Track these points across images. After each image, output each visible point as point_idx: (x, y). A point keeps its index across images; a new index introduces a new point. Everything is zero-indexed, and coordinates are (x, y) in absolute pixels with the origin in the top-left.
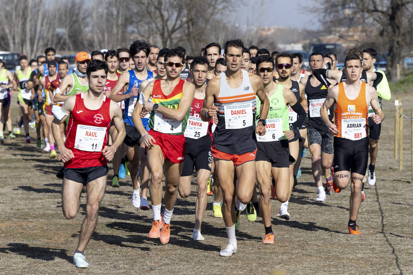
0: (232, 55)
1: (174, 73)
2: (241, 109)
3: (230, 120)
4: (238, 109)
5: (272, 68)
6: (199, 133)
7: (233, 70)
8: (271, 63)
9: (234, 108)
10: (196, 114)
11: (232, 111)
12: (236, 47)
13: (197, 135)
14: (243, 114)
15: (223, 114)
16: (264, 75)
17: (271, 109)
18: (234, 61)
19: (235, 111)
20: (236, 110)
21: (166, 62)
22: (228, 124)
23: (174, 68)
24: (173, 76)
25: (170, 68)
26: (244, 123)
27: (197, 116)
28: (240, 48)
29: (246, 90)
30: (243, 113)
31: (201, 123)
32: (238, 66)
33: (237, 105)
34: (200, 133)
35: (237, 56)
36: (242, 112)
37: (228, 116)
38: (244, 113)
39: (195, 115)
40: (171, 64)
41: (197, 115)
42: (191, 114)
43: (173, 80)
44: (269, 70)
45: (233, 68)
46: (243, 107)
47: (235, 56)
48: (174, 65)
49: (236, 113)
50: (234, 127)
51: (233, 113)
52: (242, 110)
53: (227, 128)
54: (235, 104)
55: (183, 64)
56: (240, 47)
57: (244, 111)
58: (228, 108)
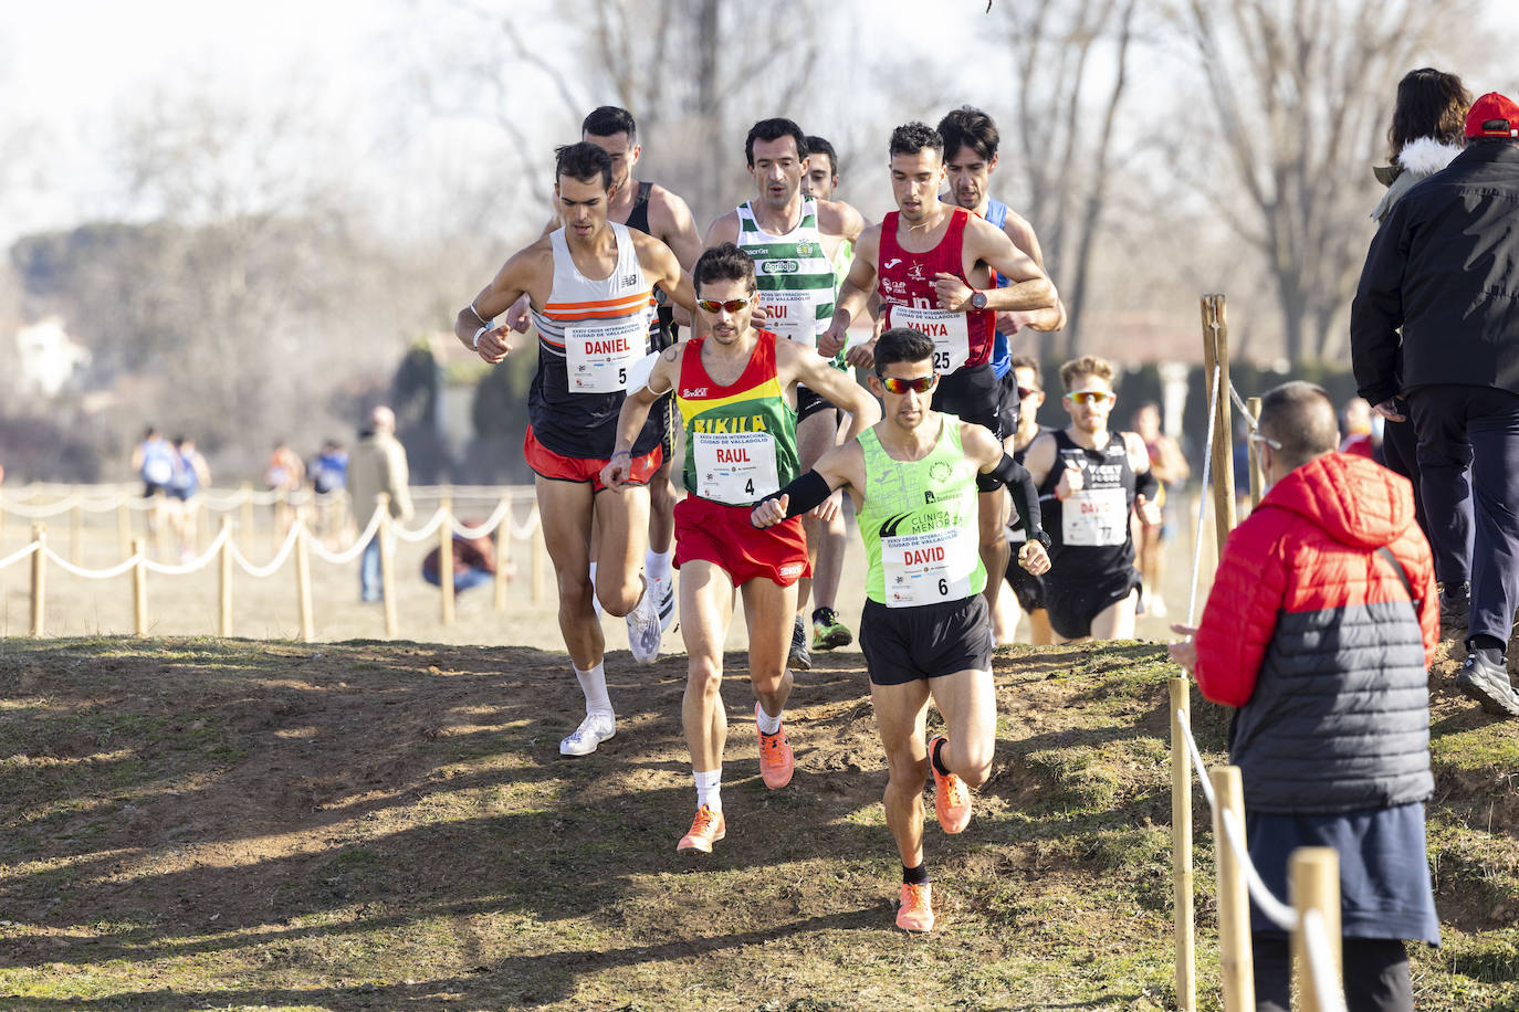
3: (582, 368)
4: (607, 339)
6: (945, 354)
9: (593, 335)
10: (920, 301)
11: (587, 343)
13: (941, 363)
14: (618, 350)
15: (563, 349)
17: (930, 499)
19: (597, 343)
20: (600, 340)
22: (577, 377)
26: (622, 379)
27: (924, 307)
29: (630, 284)
30: (620, 348)
31: (943, 326)
33: (604, 328)
34: (947, 354)
36: (618, 345)
37: (575, 357)
38: (623, 347)
39: (918, 302)
41: (924, 303)
42: (906, 301)
46: (617, 332)
49: (600, 350)
50: (592, 386)
51: (591, 349)
52: (618, 341)
53: (573, 388)
54: (587, 326)
57: (622, 342)
58: (577, 334)
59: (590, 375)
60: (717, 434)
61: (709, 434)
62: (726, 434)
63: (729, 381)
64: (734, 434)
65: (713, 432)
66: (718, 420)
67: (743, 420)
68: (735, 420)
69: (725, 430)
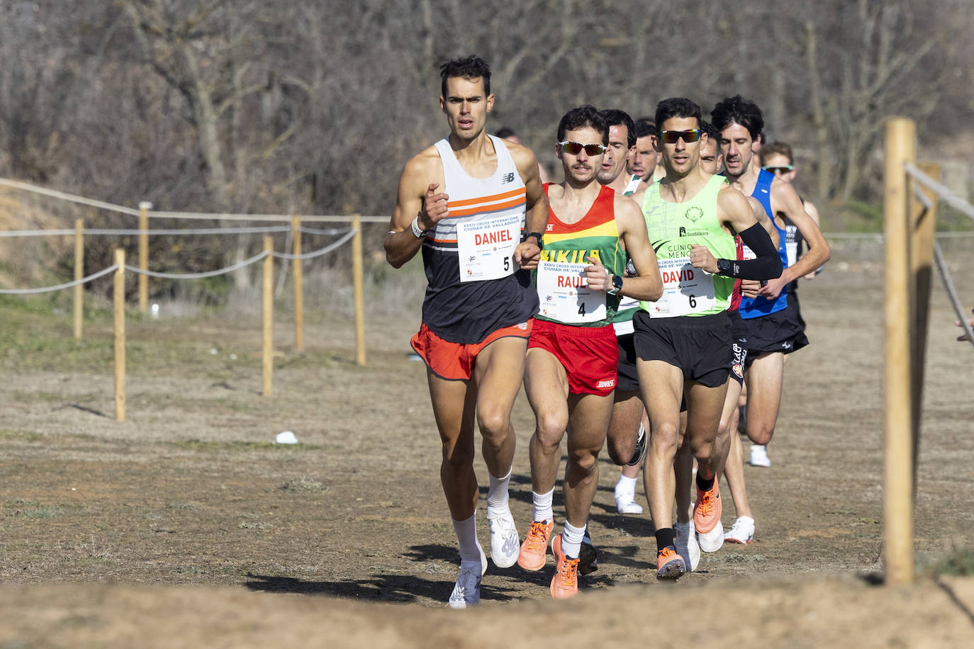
0: (458, 100)
1: (583, 170)
2: (500, 229)
3: (472, 258)
4: (493, 230)
5: (695, 130)
7: (465, 136)
8: (695, 119)
9: (481, 228)
11: (476, 236)
12: (467, 79)
14: (503, 240)
15: (455, 245)
16: (677, 150)
17: (683, 233)
18: (462, 114)
19: (485, 235)
20: (488, 232)
21: (563, 143)
22: (468, 268)
23: (583, 159)
24: (582, 177)
25: (571, 159)
26: (506, 265)
28: (476, 80)
29: (510, 181)
30: (504, 238)
32: (475, 125)
33: (490, 220)
35: (469, 100)
36: (502, 236)
37: (466, 250)
38: (506, 238)
40: (575, 148)
43: (580, 188)
44: (688, 136)
45: (465, 131)
46: (504, 223)
47: (465, 102)
48: (583, 150)
49: (487, 241)
50: (481, 275)
51: (480, 240)
52: (502, 232)
54: (477, 219)
55: (606, 145)
56: (477, 76)
57: (506, 233)
58: (467, 228)
59: (479, 264)
60: (559, 263)
61: (552, 262)
62: (566, 263)
63: (573, 221)
64: (573, 263)
65: (555, 261)
66: (561, 252)
67: (582, 253)
68: (575, 253)
69: (565, 260)
